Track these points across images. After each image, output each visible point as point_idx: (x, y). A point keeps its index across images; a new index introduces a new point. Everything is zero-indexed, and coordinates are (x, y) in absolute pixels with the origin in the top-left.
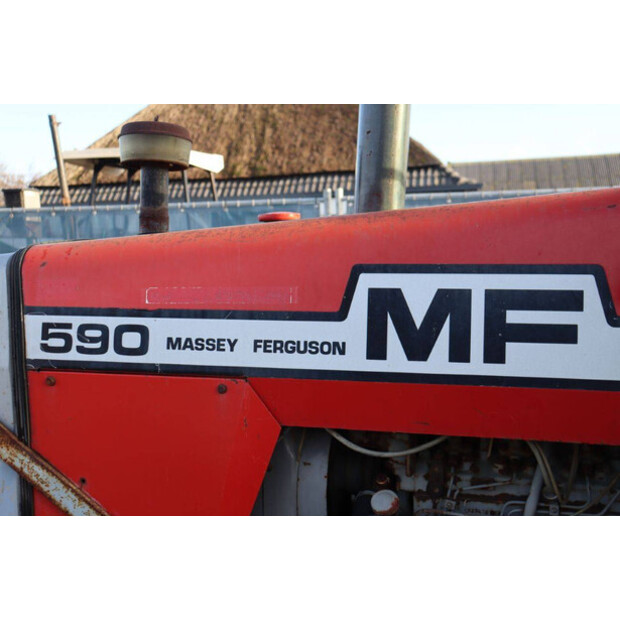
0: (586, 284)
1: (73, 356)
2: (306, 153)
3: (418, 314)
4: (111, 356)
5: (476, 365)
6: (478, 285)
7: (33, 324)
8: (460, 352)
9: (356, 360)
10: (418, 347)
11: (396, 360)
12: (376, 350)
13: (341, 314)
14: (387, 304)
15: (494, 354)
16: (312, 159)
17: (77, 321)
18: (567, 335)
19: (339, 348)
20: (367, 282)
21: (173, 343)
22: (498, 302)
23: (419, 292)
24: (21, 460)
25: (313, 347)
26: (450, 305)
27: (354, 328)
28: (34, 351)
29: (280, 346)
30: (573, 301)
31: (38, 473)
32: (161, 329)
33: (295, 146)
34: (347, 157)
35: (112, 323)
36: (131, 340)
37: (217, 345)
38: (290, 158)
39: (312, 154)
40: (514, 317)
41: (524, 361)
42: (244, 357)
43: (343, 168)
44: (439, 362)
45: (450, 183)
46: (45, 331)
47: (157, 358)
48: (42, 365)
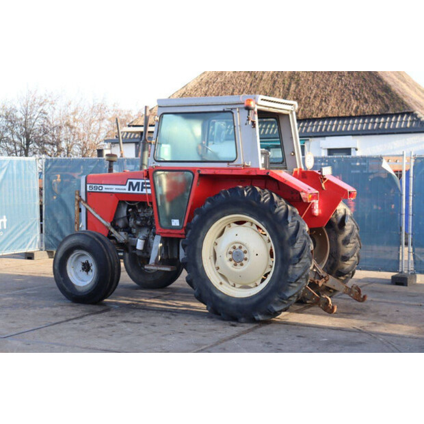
1: (93, 190)
2: (317, 103)
3: (134, 184)
4: (98, 190)
5: (140, 192)
6: (141, 181)
7: (88, 186)
8: (138, 190)
9: (127, 191)
10: (134, 190)
11: (131, 191)
12: (129, 190)
13: (125, 185)
14: (131, 184)
15: (142, 190)
16: (320, 107)
17: (94, 185)
19: (125, 189)
21: (106, 189)
22: (143, 183)
23: (135, 182)
25: (122, 189)
26: (138, 184)
27: (127, 187)
28: (88, 190)
29: (119, 189)
31: (88, 207)
32: (104, 186)
33: (310, 98)
34: (345, 106)
35: (98, 186)
36: (100, 188)
37: (111, 189)
38: (305, 107)
39: (321, 104)
42: (114, 191)
43: (341, 115)
44: (136, 191)
45: (419, 126)
46: (90, 187)
47: (104, 190)
48: (89, 192)
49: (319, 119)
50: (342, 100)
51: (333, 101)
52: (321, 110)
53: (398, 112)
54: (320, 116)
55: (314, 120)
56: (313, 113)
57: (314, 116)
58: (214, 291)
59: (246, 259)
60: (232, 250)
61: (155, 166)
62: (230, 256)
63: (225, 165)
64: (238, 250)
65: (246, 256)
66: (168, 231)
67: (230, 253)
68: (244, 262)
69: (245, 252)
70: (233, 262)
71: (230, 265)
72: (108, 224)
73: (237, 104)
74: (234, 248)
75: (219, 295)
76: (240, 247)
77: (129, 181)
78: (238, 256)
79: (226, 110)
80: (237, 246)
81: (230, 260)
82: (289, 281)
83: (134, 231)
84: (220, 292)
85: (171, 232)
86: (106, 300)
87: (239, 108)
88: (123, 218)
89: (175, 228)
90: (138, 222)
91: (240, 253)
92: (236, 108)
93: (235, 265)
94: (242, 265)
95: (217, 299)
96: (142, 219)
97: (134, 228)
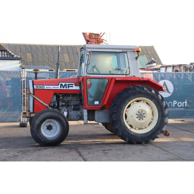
0: (74, 84)
1: (38, 88)
3: (63, 85)
4: (41, 88)
5: (67, 89)
6: (67, 84)
7: (35, 86)
8: (66, 88)
10: (64, 87)
11: (62, 88)
12: (61, 88)
13: (58, 85)
15: (68, 88)
17: (39, 86)
18: (73, 87)
19: (58, 88)
21: (46, 87)
23: (63, 84)
26: (65, 85)
27: (59, 86)
28: (35, 88)
29: (54, 87)
30: (73, 85)
31: (35, 97)
32: (45, 86)
35: (41, 86)
36: (43, 87)
40: (69, 86)
41: (70, 88)
42: (52, 88)
44: (65, 88)
46: (36, 86)
47: (45, 88)
48: (36, 89)
58: (130, 132)
59: (144, 117)
60: (138, 113)
61: (88, 76)
62: (137, 116)
63: (125, 76)
64: (141, 113)
65: (144, 115)
66: (92, 107)
67: (137, 114)
68: (143, 118)
69: (144, 114)
70: (138, 118)
71: (137, 120)
72: (48, 105)
73: (128, 49)
74: (139, 112)
75: (132, 133)
76: (142, 112)
77: (60, 83)
78: (141, 115)
79: (123, 51)
80: (140, 111)
81: (137, 118)
82: (164, 124)
83: (61, 108)
85: (94, 107)
86: (62, 143)
87: (130, 51)
89: (97, 105)
90: (64, 104)
91: (142, 114)
92: (128, 51)
93: (139, 119)
94: (142, 119)
95: (132, 135)
96: (66, 102)
97: (61, 106)
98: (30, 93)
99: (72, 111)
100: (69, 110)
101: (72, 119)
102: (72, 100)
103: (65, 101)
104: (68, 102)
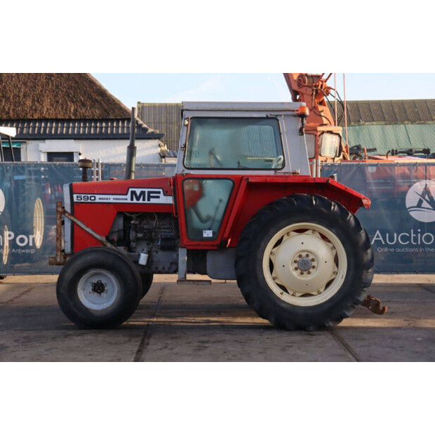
0: (161, 190)
1: (82, 201)
2: (29, 103)
3: (138, 194)
4: (89, 201)
5: (146, 202)
6: (146, 190)
7: (75, 196)
8: (144, 200)
9: (129, 201)
10: (138, 199)
11: (135, 201)
12: (132, 199)
13: (127, 194)
14: (133, 193)
15: (149, 200)
16: (34, 107)
17: (83, 195)
18: (158, 197)
19: (126, 199)
20: (131, 190)
21: (100, 199)
22: (149, 193)
24: (72, 218)
25: (122, 199)
26: (143, 193)
27: (129, 196)
28: (75, 200)
29: (117, 199)
30: (159, 193)
32: (98, 197)
33: (19, 97)
34: (62, 108)
35: (89, 196)
36: (93, 198)
37: (107, 199)
38: (15, 106)
39: (33, 104)
40: (152, 195)
41: (153, 201)
42: (111, 201)
43: (59, 117)
44: (141, 201)
45: (141, 132)
46: (77, 197)
47: (97, 200)
48: (77, 202)
49: (35, 121)
50: (58, 102)
51: (47, 102)
52: (36, 110)
53: (119, 117)
54: (36, 117)
55: (29, 121)
56: (27, 114)
57: (29, 117)
58: (278, 302)
59: (314, 267)
60: (298, 259)
61: (186, 174)
62: (296, 265)
63: (272, 173)
64: (305, 259)
65: (314, 264)
66: (198, 243)
67: (295, 262)
68: (311, 270)
69: (313, 260)
70: (299, 271)
71: (296, 274)
72: (103, 239)
74: (300, 256)
75: (284, 305)
76: (307, 256)
78: (305, 264)
79: (269, 116)
80: (304, 254)
81: (296, 269)
82: (362, 285)
83: (133, 244)
84: (284, 302)
85: (202, 243)
87: (284, 115)
88: (118, 231)
89: (208, 239)
90: (140, 235)
91: (307, 261)
92: (281, 115)
93: (302, 273)
94: (309, 273)
95: (283, 309)
96: (145, 231)
97: (134, 241)
98: (65, 212)
99: (160, 253)
100: (154, 249)
101: (160, 269)
102: (159, 228)
103: (144, 229)
104: (150, 231)
